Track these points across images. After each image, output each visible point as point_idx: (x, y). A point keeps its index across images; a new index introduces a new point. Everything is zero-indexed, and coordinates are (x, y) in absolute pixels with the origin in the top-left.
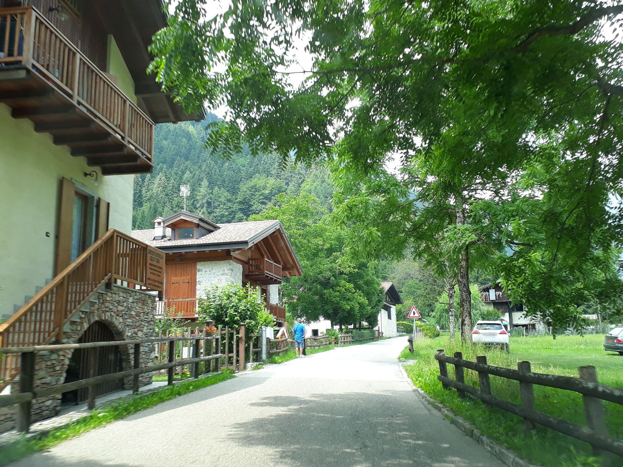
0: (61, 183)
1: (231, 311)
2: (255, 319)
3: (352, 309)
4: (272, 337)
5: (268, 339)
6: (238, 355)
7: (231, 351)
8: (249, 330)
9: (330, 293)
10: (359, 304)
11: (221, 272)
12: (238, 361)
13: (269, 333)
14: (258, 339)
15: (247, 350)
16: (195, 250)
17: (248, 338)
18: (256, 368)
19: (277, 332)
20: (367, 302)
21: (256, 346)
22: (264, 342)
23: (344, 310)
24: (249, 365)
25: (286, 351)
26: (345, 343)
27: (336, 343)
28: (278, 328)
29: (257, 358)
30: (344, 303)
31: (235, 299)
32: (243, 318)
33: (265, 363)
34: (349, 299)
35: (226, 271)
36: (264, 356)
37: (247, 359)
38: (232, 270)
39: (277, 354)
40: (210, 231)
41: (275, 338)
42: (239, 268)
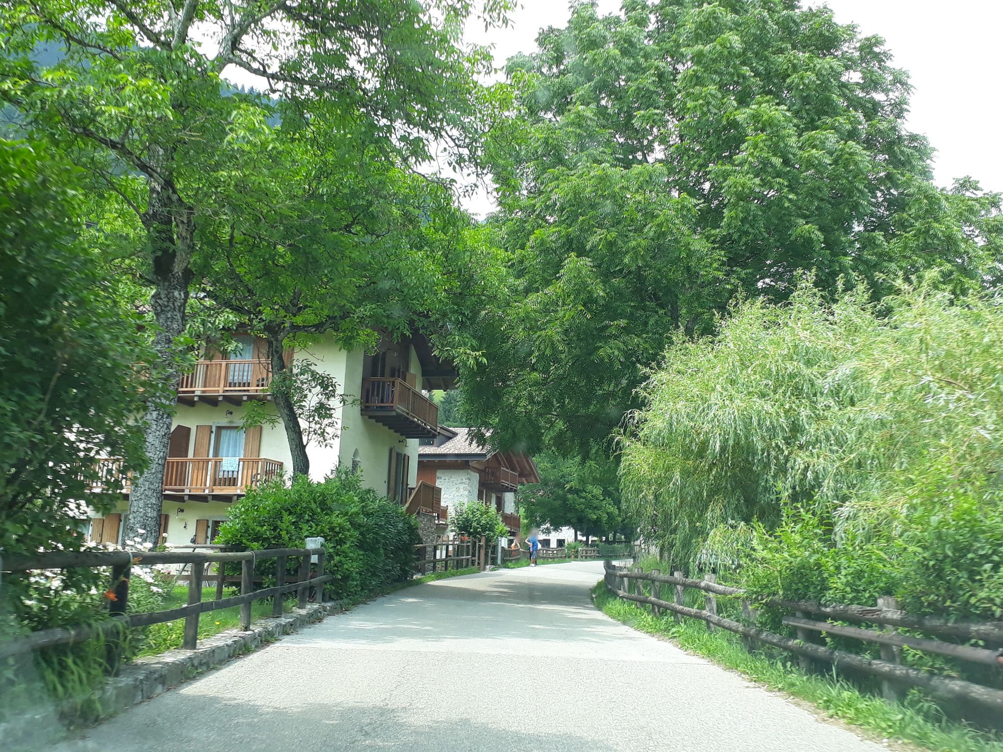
0: (391, 451)
1: (474, 524)
2: (493, 531)
3: (599, 519)
4: (506, 547)
5: (503, 548)
6: (479, 559)
7: (474, 555)
8: (488, 540)
9: (574, 500)
10: (607, 513)
11: (460, 481)
12: (479, 564)
13: (503, 542)
14: (495, 548)
15: (486, 554)
16: (437, 460)
17: (487, 546)
18: (493, 570)
19: (511, 542)
20: (617, 511)
21: (493, 553)
22: (500, 550)
23: (589, 520)
24: (488, 567)
25: (518, 560)
26: (587, 558)
27: (576, 557)
28: (511, 538)
29: (494, 562)
30: (590, 511)
31: (478, 514)
32: (484, 531)
33: (500, 567)
34: (596, 508)
35: (464, 480)
36: (499, 562)
37: (486, 563)
38: (469, 479)
39: (511, 561)
40: (449, 438)
41: (509, 547)
42: (476, 476)
